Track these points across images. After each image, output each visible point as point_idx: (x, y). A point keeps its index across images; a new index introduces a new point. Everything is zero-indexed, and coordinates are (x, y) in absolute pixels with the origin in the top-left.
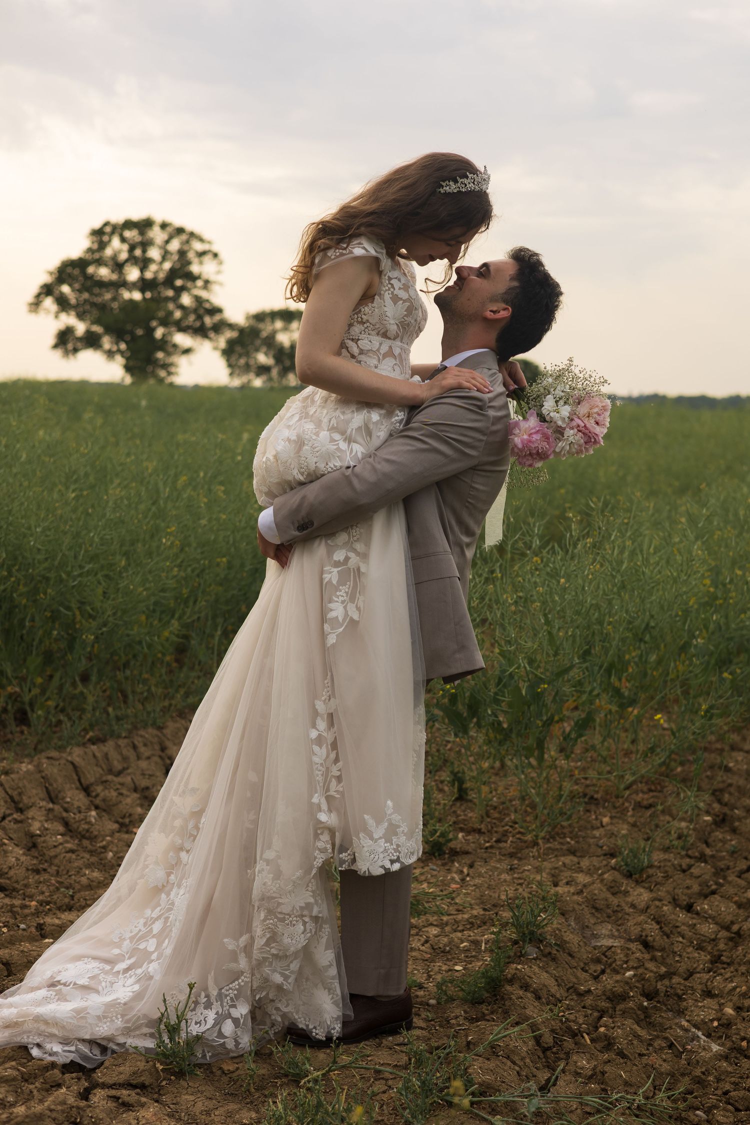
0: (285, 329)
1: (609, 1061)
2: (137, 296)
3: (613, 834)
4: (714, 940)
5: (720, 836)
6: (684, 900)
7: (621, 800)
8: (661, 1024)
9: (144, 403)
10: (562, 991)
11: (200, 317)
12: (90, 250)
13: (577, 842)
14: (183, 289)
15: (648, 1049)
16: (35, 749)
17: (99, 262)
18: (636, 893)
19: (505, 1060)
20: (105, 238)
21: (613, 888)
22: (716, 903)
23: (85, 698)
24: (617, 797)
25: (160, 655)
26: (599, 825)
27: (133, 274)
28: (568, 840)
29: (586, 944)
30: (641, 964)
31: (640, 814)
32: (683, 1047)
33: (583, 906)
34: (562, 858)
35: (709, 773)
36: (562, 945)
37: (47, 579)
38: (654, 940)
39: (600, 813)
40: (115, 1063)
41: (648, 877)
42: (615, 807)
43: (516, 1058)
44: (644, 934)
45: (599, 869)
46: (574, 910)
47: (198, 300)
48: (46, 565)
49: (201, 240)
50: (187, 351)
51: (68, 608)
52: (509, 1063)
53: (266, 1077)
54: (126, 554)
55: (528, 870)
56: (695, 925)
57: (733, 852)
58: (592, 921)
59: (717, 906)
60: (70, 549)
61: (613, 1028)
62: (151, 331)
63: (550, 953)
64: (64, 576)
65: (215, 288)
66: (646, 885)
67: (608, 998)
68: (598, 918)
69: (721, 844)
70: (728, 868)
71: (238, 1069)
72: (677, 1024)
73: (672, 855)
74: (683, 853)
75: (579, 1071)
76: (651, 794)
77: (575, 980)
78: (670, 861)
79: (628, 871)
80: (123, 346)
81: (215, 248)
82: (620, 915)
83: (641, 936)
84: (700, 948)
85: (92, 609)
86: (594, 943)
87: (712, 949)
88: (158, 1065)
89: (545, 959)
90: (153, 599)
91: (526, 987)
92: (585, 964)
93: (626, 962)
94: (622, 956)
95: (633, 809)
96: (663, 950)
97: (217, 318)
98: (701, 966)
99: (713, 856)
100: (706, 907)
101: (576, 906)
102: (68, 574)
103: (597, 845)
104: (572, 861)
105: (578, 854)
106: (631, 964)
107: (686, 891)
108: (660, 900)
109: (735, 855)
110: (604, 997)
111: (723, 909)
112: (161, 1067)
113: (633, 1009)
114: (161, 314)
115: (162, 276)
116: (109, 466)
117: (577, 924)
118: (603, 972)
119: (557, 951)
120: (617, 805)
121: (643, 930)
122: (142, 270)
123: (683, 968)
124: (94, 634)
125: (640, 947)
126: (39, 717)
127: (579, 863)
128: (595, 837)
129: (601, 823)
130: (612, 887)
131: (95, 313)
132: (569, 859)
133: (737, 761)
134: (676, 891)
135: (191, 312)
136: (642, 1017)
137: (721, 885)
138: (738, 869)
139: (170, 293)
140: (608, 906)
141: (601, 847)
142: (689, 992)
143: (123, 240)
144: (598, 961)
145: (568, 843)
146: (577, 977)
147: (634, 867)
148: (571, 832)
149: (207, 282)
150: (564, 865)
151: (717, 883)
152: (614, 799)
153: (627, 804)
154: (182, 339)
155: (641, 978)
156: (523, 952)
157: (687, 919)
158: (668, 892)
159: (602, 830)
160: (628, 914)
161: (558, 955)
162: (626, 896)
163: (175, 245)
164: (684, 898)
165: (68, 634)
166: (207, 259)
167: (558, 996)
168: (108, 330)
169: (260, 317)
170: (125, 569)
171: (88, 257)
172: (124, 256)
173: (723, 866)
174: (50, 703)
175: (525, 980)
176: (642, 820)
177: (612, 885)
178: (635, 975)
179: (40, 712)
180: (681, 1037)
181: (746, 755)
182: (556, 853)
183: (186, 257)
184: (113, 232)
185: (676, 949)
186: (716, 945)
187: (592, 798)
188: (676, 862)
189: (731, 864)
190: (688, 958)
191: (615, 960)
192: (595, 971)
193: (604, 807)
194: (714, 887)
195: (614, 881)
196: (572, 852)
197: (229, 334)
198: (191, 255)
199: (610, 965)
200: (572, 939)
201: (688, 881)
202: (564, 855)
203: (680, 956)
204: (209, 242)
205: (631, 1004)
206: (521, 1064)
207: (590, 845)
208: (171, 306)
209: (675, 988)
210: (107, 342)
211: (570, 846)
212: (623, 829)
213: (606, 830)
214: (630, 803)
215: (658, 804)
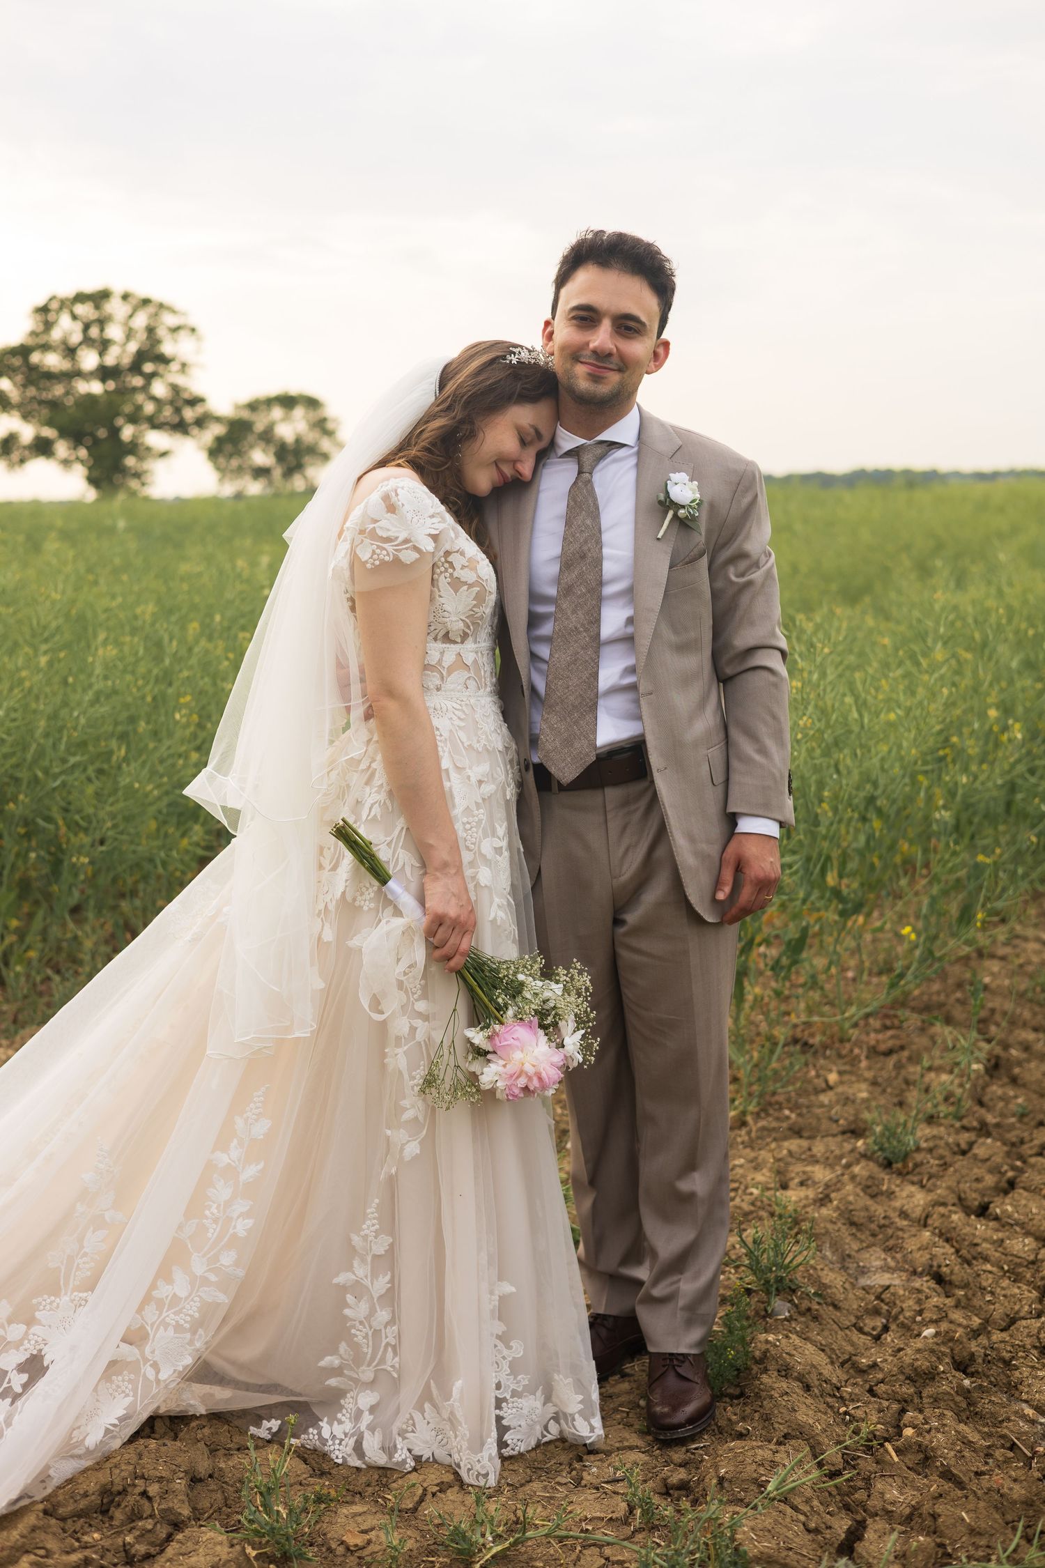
0: (286, 419)
1: (941, 1495)
2: (96, 388)
3: (847, 1098)
4: (1033, 1263)
5: (1000, 1092)
6: (975, 1200)
7: (848, 1046)
8: (993, 1415)
9: (121, 524)
10: (839, 1372)
11: (178, 410)
12: (33, 334)
13: (800, 1115)
14: (154, 375)
15: (987, 1463)
16: (15, 1021)
17: (46, 347)
18: (904, 1194)
19: (782, 1506)
20: (51, 317)
21: (872, 1190)
22: (1023, 1202)
23: (80, 944)
24: (842, 1041)
25: (178, 874)
26: (824, 1085)
27: (89, 360)
28: (787, 1112)
29: (853, 1286)
30: (942, 1316)
31: (879, 1065)
32: (1032, 1448)
33: (839, 1225)
34: (786, 1144)
35: (959, 995)
36: (823, 1293)
37: (17, 780)
38: (952, 1273)
39: (822, 1068)
40: (183, 1550)
41: (916, 1165)
42: (840, 1056)
43: (797, 1501)
44: (935, 1264)
45: (841, 1157)
46: (827, 1232)
47: (175, 389)
48: (13, 760)
49: (172, 311)
50: (164, 454)
51: (49, 819)
52: (789, 1510)
53: (415, 1553)
54: (123, 737)
55: (741, 1166)
56: (1002, 1241)
57: (1023, 1116)
58: (855, 1246)
59: (1025, 1206)
60: (47, 735)
61: (929, 1431)
62: (115, 432)
63: (809, 1310)
64: (40, 774)
65: (194, 372)
66: (916, 1179)
67: (908, 1378)
68: (862, 1241)
69: (1001, 1104)
70: (1022, 1142)
71: (369, 1542)
72: (1016, 1413)
73: (942, 1129)
74: (958, 1124)
75: (890, 1508)
76: (890, 1033)
77: (849, 1348)
78: (941, 1138)
79: (885, 1158)
80: (83, 453)
81: (192, 321)
82: (890, 1231)
83: (931, 1266)
84: (1017, 1279)
85: (82, 818)
86: (863, 1281)
87: (1033, 1276)
88: (249, 1550)
89: (803, 1319)
90: (166, 801)
91: (785, 1371)
92: (858, 1318)
93: (920, 1313)
94: (911, 1302)
95: (867, 1057)
96: (966, 1286)
97: (199, 410)
98: (1026, 1308)
99: (998, 1125)
100: (1009, 1208)
101: (830, 1226)
102: (46, 772)
103: (830, 1119)
104: (800, 1147)
105: (806, 1134)
106: (927, 1315)
107: (975, 1185)
108: (944, 1204)
109: (1026, 1120)
110: (902, 1377)
111: (1034, 1210)
112: (254, 1553)
113: (949, 1393)
114: (128, 409)
115: (126, 361)
116: (89, 615)
117: (833, 1253)
118: (886, 1329)
119: (819, 1304)
120: (844, 1052)
121: (933, 1257)
122: (101, 354)
123: (998, 1311)
124: (87, 855)
125: (932, 1284)
126: (17, 975)
127: (810, 1149)
128: (822, 1105)
129: (826, 1081)
130: (868, 1187)
131: (45, 412)
132: (794, 1144)
133: (992, 974)
134: (962, 1186)
135: (165, 404)
136: (964, 1405)
137: (1021, 1171)
138: (1036, 1142)
139: (137, 381)
140: (870, 1219)
141: (837, 1121)
142: (1021, 1354)
143: (74, 317)
144: (876, 1312)
145: (788, 1118)
146: (853, 1344)
147: (893, 1153)
148: (788, 1100)
149: (184, 365)
150: (790, 1153)
151: (1013, 1168)
152: (837, 1045)
153: (857, 1051)
154: (155, 439)
155: (947, 1338)
156: (769, 1310)
157: (989, 1232)
158: (949, 1188)
159: (831, 1094)
160: (902, 1230)
161: (822, 1312)
162: (890, 1200)
163: (141, 320)
164: (974, 1195)
165: (50, 853)
166: (183, 334)
167: (834, 1380)
168: (64, 433)
169: (253, 406)
170: (126, 759)
171: (30, 342)
172: (76, 338)
173: (1014, 1140)
174: (32, 954)
175: (784, 1360)
176: (885, 1074)
177: (869, 1183)
178: (937, 1334)
179: (18, 968)
180: (1026, 1433)
181: (1002, 963)
182: (774, 1135)
183: (155, 334)
184: (61, 308)
185: (984, 1284)
186: (1038, 1271)
187: (806, 1044)
188: (951, 1140)
189: (1026, 1135)
190: (1005, 1296)
191: (902, 1310)
192: (874, 1329)
193: (825, 1057)
194: (1010, 1174)
195: (871, 1177)
196: (797, 1132)
197: (217, 430)
198: (161, 332)
199: (896, 1318)
200: (832, 1278)
201: (976, 1170)
202: (785, 1138)
203: (992, 1293)
204: (184, 314)
205: (945, 1387)
206: (806, 1508)
207: (819, 1119)
208: (140, 398)
209: (998, 1350)
210: (62, 449)
211: (791, 1122)
212: (860, 1091)
213: (836, 1094)
214: (861, 1048)
215: (902, 1048)
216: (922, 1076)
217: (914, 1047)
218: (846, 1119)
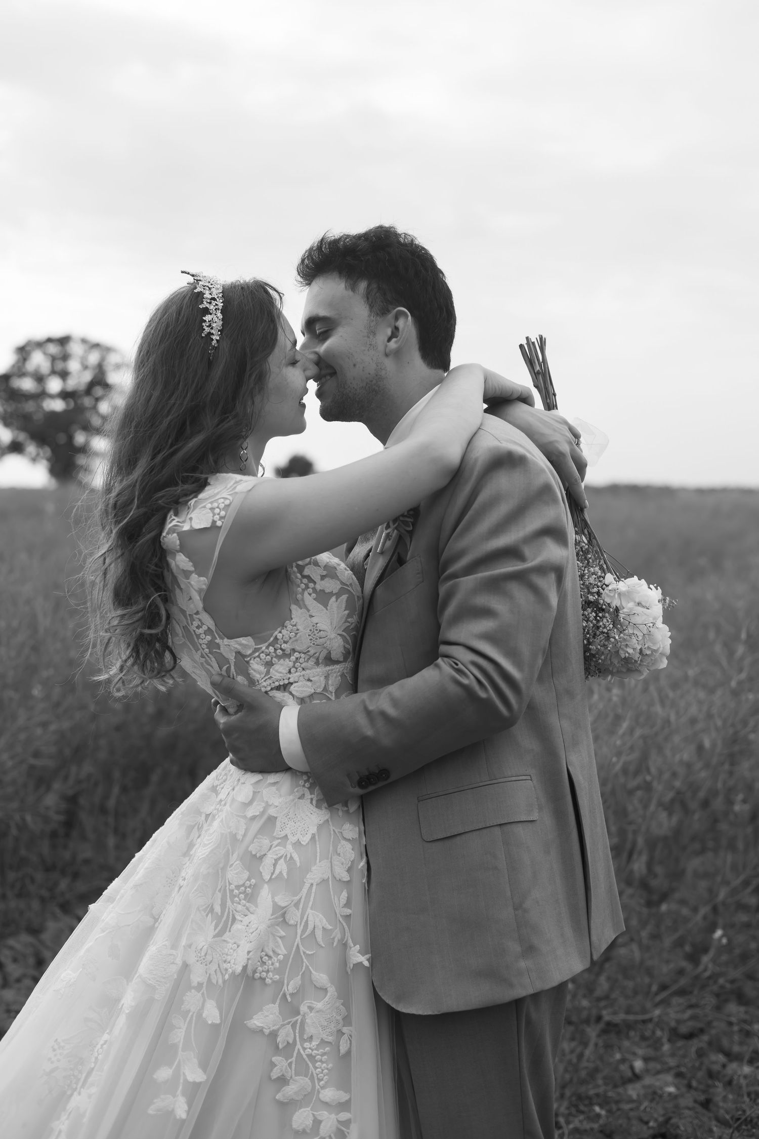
2: (59, 406)
3: (655, 1093)
12: (14, 366)
14: (101, 397)
17: (23, 375)
20: (28, 354)
26: (631, 1074)
27: (54, 385)
28: (597, 1109)
31: (681, 1051)
39: (626, 1051)
42: (643, 1038)
49: (117, 352)
80: (47, 451)
103: (641, 1120)
114: (81, 421)
115: (82, 387)
120: (648, 1034)
122: (64, 381)
128: (631, 1101)
129: (632, 1068)
131: (21, 422)
139: (88, 402)
141: (647, 1123)
143: (45, 354)
145: (598, 1116)
153: (659, 1033)
159: (638, 1085)
163: (93, 358)
168: (32, 437)
171: (13, 371)
172: (46, 369)
176: (688, 1062)
183: (103, 369)
184: (36, 348)
193: (629, 1040)
208: (89, 415)
210: (31, 449)
211: (601, 1122)
212: (667, 1085)
213: (644, 1087)
214: (662, 1030)
215: (702, 1031)
216: (724, 1066)
217: (713, 1032)
218: (656, 1120)
